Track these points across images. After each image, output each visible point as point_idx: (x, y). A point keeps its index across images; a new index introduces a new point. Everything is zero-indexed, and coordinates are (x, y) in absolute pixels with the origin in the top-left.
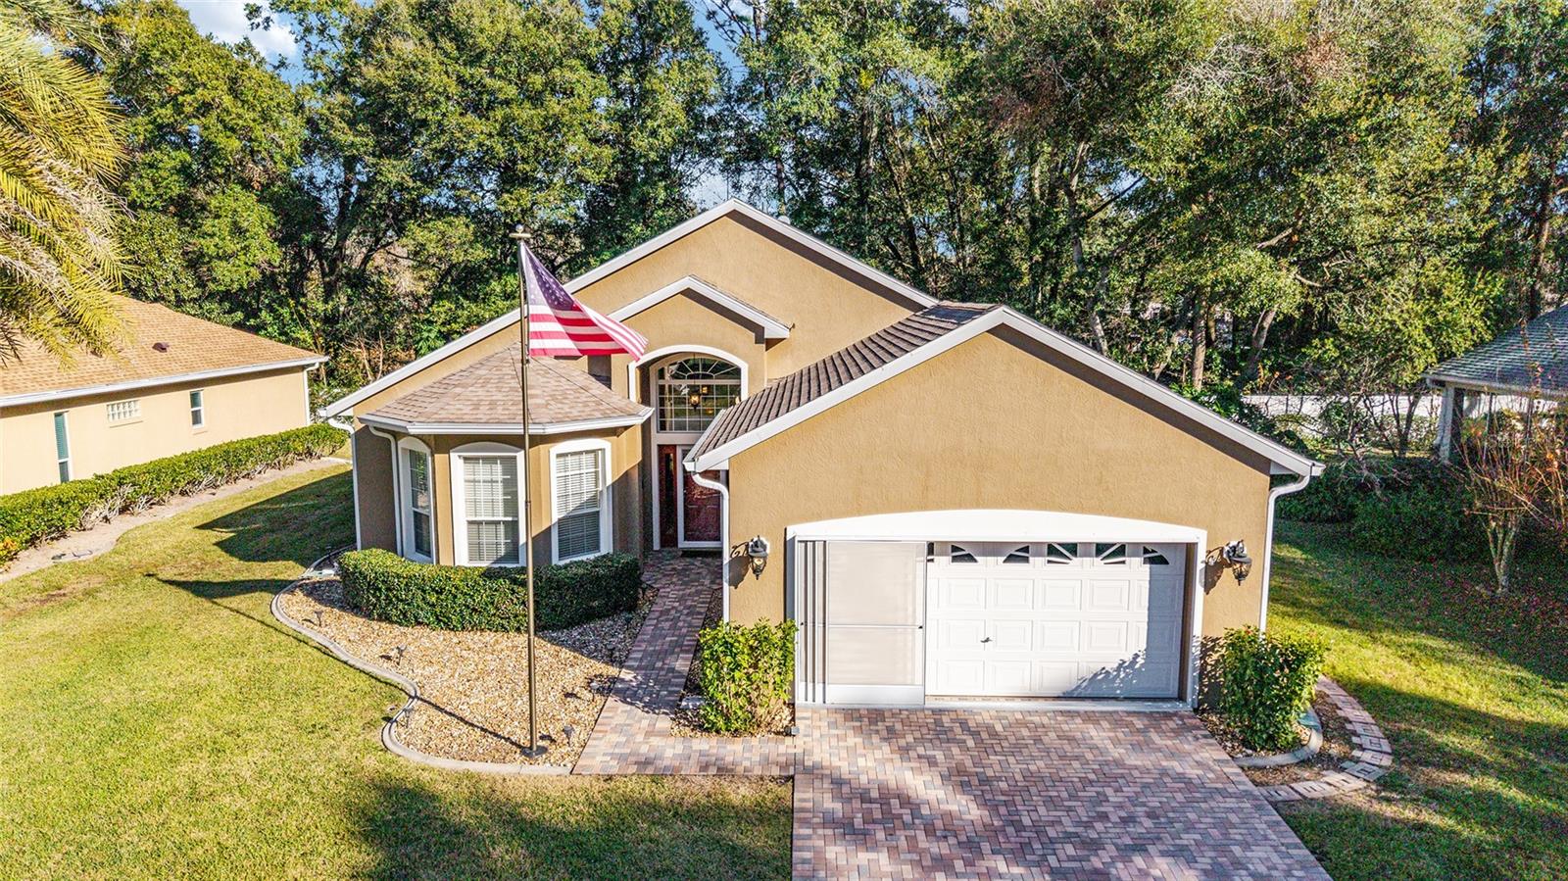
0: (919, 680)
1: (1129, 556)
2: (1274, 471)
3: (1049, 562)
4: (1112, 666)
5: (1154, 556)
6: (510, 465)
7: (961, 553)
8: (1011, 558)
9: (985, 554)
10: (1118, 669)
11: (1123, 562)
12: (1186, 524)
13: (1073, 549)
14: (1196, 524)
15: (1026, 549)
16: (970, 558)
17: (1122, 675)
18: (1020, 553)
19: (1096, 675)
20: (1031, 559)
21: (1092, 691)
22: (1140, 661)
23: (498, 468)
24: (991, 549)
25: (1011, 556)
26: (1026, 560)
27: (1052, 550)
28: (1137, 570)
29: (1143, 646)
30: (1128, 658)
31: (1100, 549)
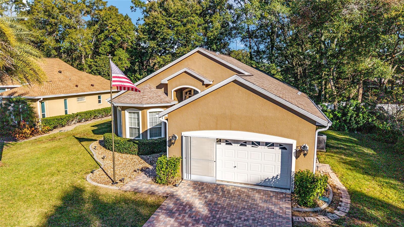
0: (215, 176)
1: (275, 147)
2: (317, 124)
3: (252, 146)
4: (270, 177)
5: (283, 147)
6: (138, 114)
7: (228, 142)
8: (241, 145)
9: (234, 143)
10: (272, 179)
11: (274, 148)
12: (290, 138)
13: (259, 143)
14: (293, 138)
15: (246, 143)
16: (230, 144)
17: (273, 181)
18: (244, 143)
19: (266, 180)
20: (247, 145)
21: (265, 184)
22: (279, 177)
23: (136, 115)
24: (236, 142)
25: (242, 144)
26: (246, 145)
27: (253, 143)
28: (278, 151)
29: (280, 173)
30: (275, 176)
31: (267, 144)
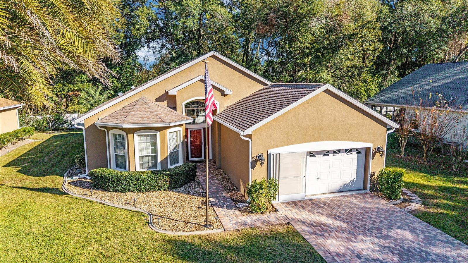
0: (304, 192)
1: (353, 152)
2: (388, 127)
3: (334, 155)
4: (348, 182)
5: (358, 151)
6: (154, 137)
7: (312, 154)
8: (325, 155)
9: (318, 154)
10: (350, 183)
11: (351, 154)
12: (368, 142)
13: (339, 151)
14: (370, 142)
15: (328, 152)
16: (314, 156)
17: (351, 184)
18: (326, 153)
19: (344, 185)
20: (329, 155)
21: (342, 190)
22: (355, 180)
23: (149, 138)
24: (319, 153)
25: (325, 154)
27: (335, 152)
28: (354, 155)
29: (356, 176)
30: (352, 179)
31: (346, 150)
